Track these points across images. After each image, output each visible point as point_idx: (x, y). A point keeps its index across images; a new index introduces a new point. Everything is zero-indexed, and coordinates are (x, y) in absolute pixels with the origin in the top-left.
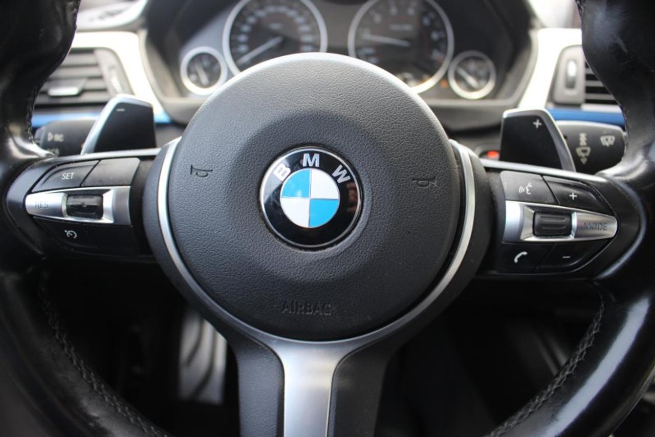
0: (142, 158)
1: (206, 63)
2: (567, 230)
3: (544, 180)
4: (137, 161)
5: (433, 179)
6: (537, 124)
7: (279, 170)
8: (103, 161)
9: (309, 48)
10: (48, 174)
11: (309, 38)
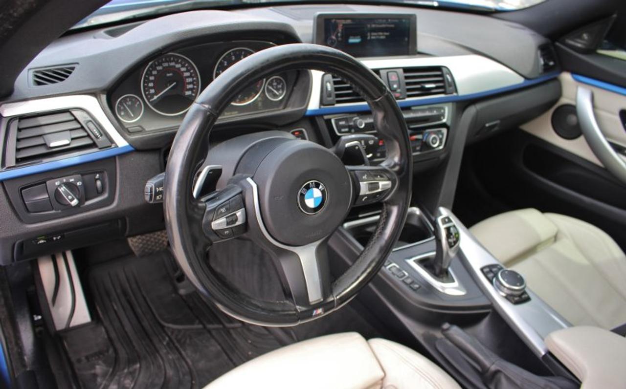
2: (378, 188)
9: (191, 86)
10: (216, 213)
11: (190, 80)
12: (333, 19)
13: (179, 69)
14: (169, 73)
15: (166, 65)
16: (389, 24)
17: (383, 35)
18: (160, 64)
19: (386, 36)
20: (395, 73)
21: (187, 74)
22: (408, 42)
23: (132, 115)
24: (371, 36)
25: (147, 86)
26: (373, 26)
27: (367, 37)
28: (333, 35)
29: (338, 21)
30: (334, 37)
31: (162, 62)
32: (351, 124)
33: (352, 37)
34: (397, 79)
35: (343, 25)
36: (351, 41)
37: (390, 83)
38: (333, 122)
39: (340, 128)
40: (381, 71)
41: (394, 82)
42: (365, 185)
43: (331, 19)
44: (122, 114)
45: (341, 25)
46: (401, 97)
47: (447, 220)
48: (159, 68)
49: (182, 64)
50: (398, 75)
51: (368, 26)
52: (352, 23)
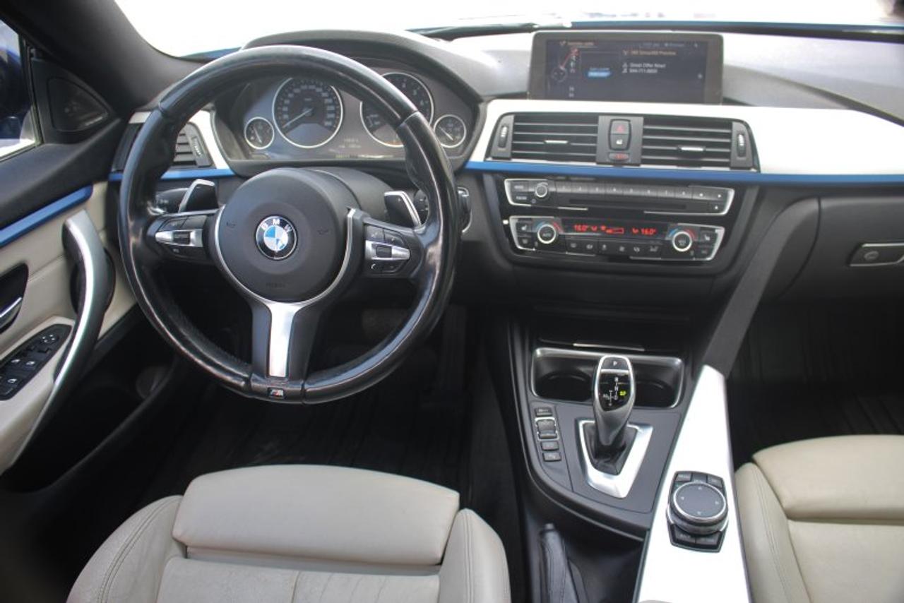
0: (208, 215)
1: (260, 127)
2: (390, 255)
3: (383, 232)
4: (205, 217)
5: (327, 231)
6: (399, 200)
7: (264, 226)
8: (190, 217)
9: (332, 116)
10: (165, 223)
11: (332, 108)
12: (562, 40)
13: (320, 93)
14: (308, 98)
15: (304, 87)
16: (666, 50)
17: (653, 68)
18: (298, 86)
19: (659, 69)
20: (627, 123)
21: (330, 101)
22: (703, 80)
23: (260, 141)
24: (629, 68)
25: (281, 111)
26: (635, 52)
27: (622, 69)
28: (562, 64)
29: (570, 44)
30: (562, 68)
31: (301, 83)
32: (531, 190)
33: (595, 69)
34: (627, 132)
35: (580, 50)
36: (593, 74)
37: (612, 136)
38: (507, 184)
39: (515, 194)
40: (601, 118)
41: (619, 136)
42: (373, 245)
43: (559, 41)
44: (252, 138)
45: (576, 50)
46: (630, 161)
47: (615, 363)
48: (297, 91)
49: (323, 89)
50: (630, 126)
51: (626, 53)
52: (596, 47)
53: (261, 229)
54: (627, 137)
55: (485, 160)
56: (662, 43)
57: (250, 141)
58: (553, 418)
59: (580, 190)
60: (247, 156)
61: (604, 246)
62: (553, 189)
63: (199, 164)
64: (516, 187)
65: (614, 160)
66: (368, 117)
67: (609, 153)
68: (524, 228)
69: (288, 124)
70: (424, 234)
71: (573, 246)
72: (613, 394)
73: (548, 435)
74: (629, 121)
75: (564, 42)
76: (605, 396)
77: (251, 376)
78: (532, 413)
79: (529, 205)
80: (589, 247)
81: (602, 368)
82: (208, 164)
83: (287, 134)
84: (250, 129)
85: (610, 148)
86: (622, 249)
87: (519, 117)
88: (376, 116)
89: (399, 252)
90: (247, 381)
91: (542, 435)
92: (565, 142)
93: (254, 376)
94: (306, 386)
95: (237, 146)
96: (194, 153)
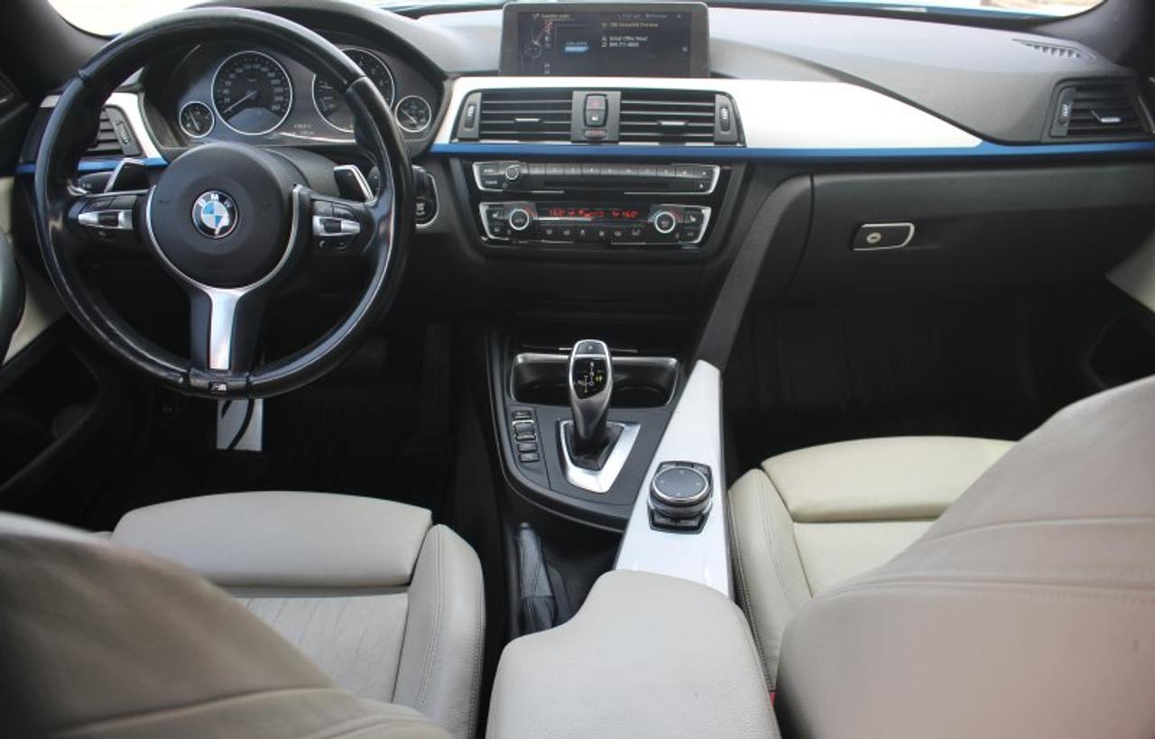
0: (139, 195)
1: (198, 113)
2: (339, 230)
3: (332, 206)
4: (134, 197)
5: (270, 207)
6: (349, 173)
7: (201, 202)
8: (116, 197)
9: (281, 99)
10: (89, 204)
11: (280, 90)
12: (535, 13)
13: (266, 73)
14: (252, 78)
15: (248, 67)
16: (647, 21)
17: (635, 41)
18: (240, 65)
19: (641, 42)
20: (603, 97)
21: (276, 82)
22: (688, 54)
23: (198, 128)
24: (608, 42)
25: (221, 94)
26: (614, 25)
27: (601, 43)
28: (535, 39)
29: (543, 16)
30: (536, 43)
31: (244, 63)
32: (502, 173)
33: (572, 43)
34: (603, 108)
35: (554, 23)
36: (569, 49)
37: (588, 113)
38: (476, 168)
39: (484, 178)
40: (575, 94)
41: (595, 111)
42: (321, 221)
43: (531, 13)
44: (188, 125)
45: (551, 23)
46: (607, 139)
47: (591, 348)
48: (240, 71)
49: (270, 68)
50: (606, 101)
51: (604, 25)
52: (571, 20)
53: (198, 205)
54: (603, 114)
55: (450, 142)
56: (643, 14)
57: (186, 128)
58: (532, 421)
59: (554, 170)
60: (182, 144)
61: (583, 232)
62: (525, 171)
63: (125, 152)
64: (486, 171)
65: (588, 138)
66: (321, 100)
67: (584, 130)
68: (495, 216)
69: (230, 108)
70: (376, 206)
71: (549, 232)
72: (588, 381)
73: (526, 436)
74: (605, 95)
75: (538, 15)
76: (580, 382)
77: (189, 370)
78: (509, 416)
79: (501, 190)
80: (567, 233)
81: (576, 353)
82: (138, 152)
83: (229, 120)
84: (186, 114)
85: (586, 124)
86: (602, 234)
87: (488, 95)
88: (330, 98)
89: (349, 226)
90: (186, 376)
91: (519, 437)
92: (536, 120)
93: (193, 371)
94: (252, 379)
95: (170, 134)
96: (120, 141)
